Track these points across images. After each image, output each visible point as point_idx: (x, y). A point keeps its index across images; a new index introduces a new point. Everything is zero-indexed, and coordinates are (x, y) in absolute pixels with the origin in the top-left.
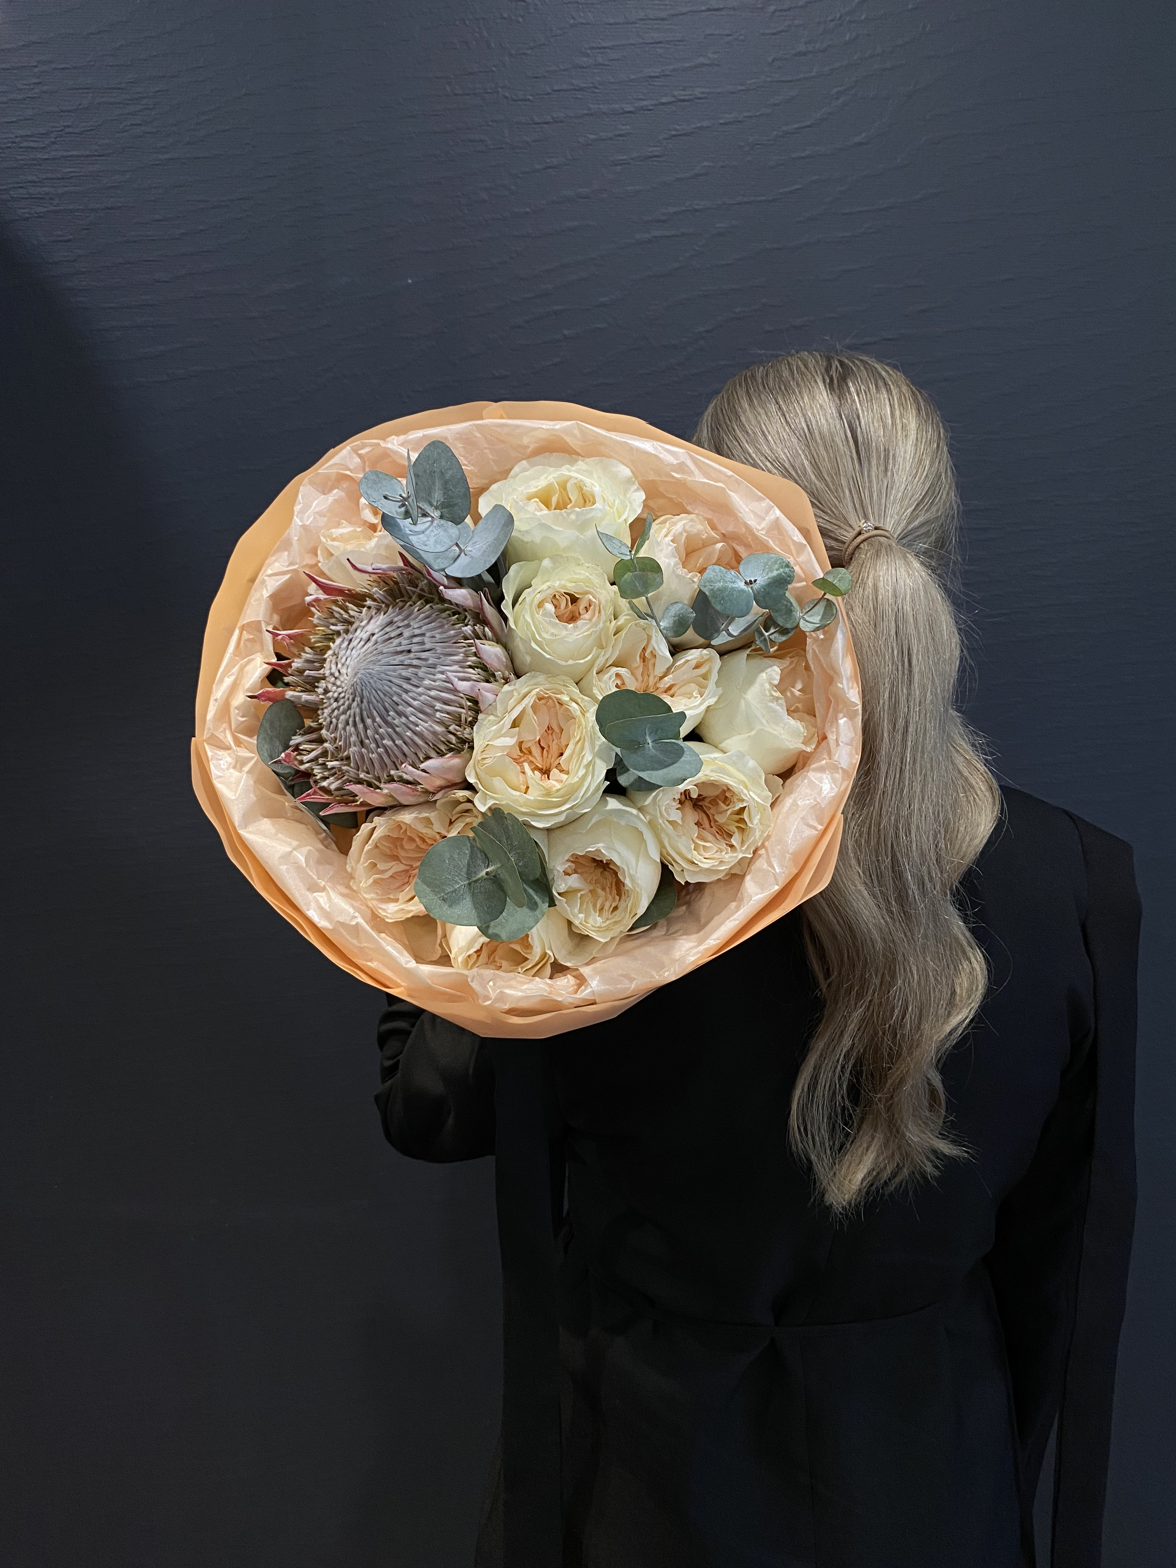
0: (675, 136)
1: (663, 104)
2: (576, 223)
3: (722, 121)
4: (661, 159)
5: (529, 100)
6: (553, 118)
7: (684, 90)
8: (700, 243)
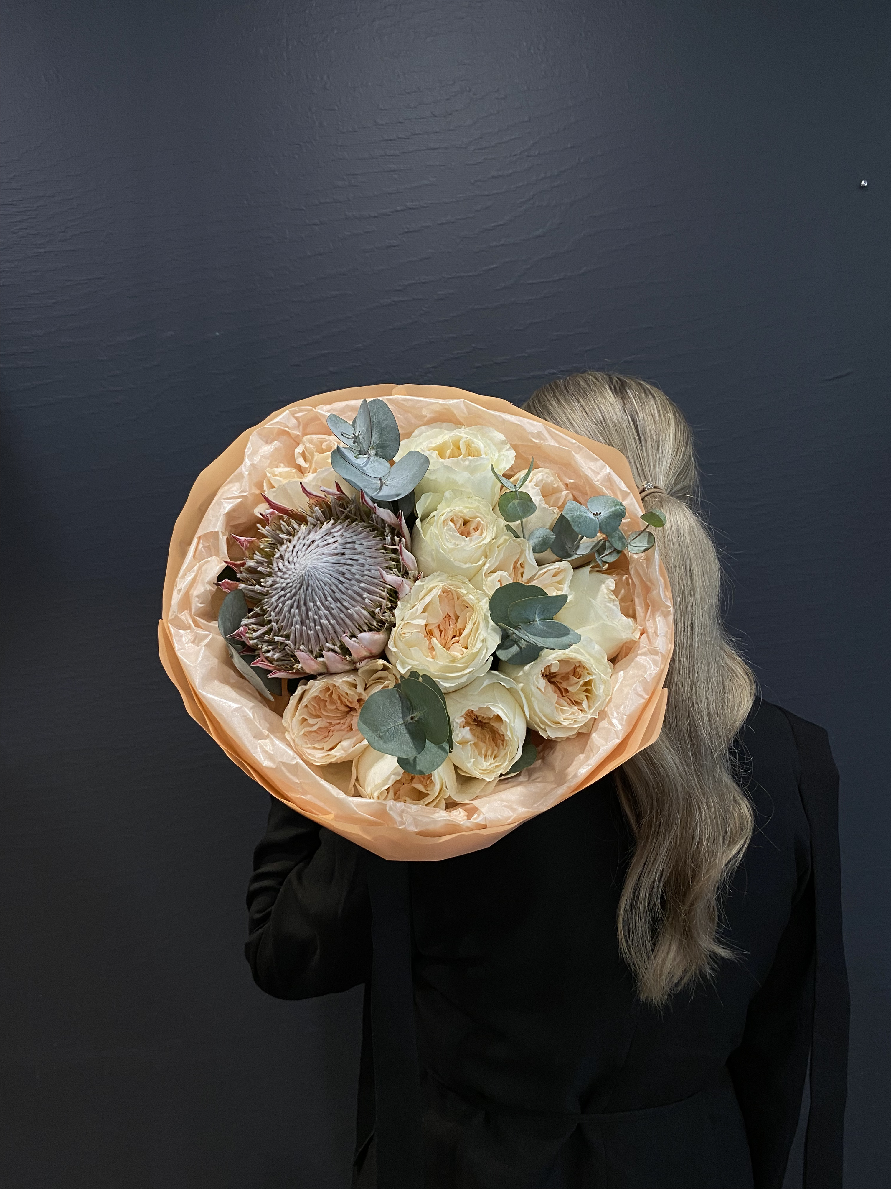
0: (406, 232)
1: (398, 211)
2: (337, 293)
3: (440, 222)
4: (398, 248)
5: (303, 210)
6: (320, 221)
7: (412, 202)
8: (427, 306)
